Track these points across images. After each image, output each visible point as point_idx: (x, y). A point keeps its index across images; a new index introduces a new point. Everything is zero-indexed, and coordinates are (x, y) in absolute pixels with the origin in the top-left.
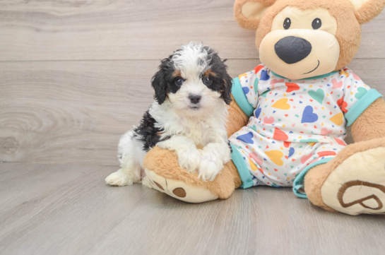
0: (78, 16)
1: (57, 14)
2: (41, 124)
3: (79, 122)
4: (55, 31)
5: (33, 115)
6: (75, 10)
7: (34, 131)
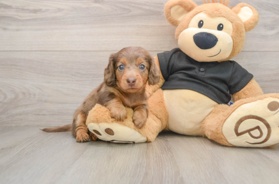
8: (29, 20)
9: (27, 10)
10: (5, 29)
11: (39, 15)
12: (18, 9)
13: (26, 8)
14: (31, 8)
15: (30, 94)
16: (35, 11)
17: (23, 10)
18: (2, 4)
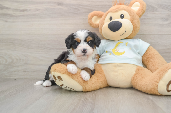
0: (23, 16)
1: (15, 15)
2: (6, 61)
3: (23, 60)
4: (13, 22)
5: (3, 57)
6: (22, 13)
7: (4, 64)
8: (20, 16)
9: (19, 10)
10: (6, 21)
11: (26, 13)
12: (13, 9)
13: (18, 9)
14: (21, 9)
15: (20, 60)
16: (23, 11)
17: (16, 10)
18: (5, 7)
